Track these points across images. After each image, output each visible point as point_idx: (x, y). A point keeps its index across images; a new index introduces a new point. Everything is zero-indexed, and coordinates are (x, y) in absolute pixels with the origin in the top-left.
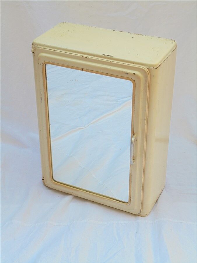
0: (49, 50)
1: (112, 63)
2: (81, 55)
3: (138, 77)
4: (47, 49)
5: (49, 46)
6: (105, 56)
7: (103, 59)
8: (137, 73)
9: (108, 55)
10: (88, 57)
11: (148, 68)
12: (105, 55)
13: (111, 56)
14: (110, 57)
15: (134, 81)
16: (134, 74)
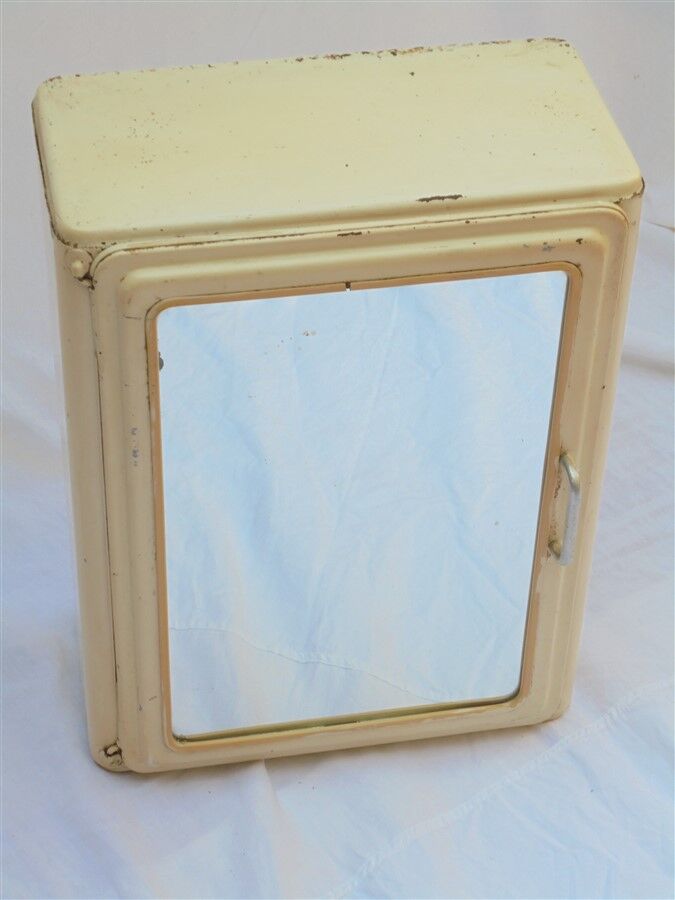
0: (173, 248)
1: (477, 226)
2: (332, 230)
3: (595, 250)
4: (162, 245)
5: (162, 232)
6: (429, 205)
7: (432, 221)
8: (586, 233)
9: (443, 198)
10: (364, 231)
11: (617, 203)
12: (428, 200)
13: (456, 197)
14: (454, 203)
15: (577, 266)
16: (579, 241)
